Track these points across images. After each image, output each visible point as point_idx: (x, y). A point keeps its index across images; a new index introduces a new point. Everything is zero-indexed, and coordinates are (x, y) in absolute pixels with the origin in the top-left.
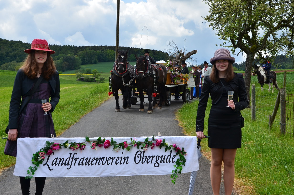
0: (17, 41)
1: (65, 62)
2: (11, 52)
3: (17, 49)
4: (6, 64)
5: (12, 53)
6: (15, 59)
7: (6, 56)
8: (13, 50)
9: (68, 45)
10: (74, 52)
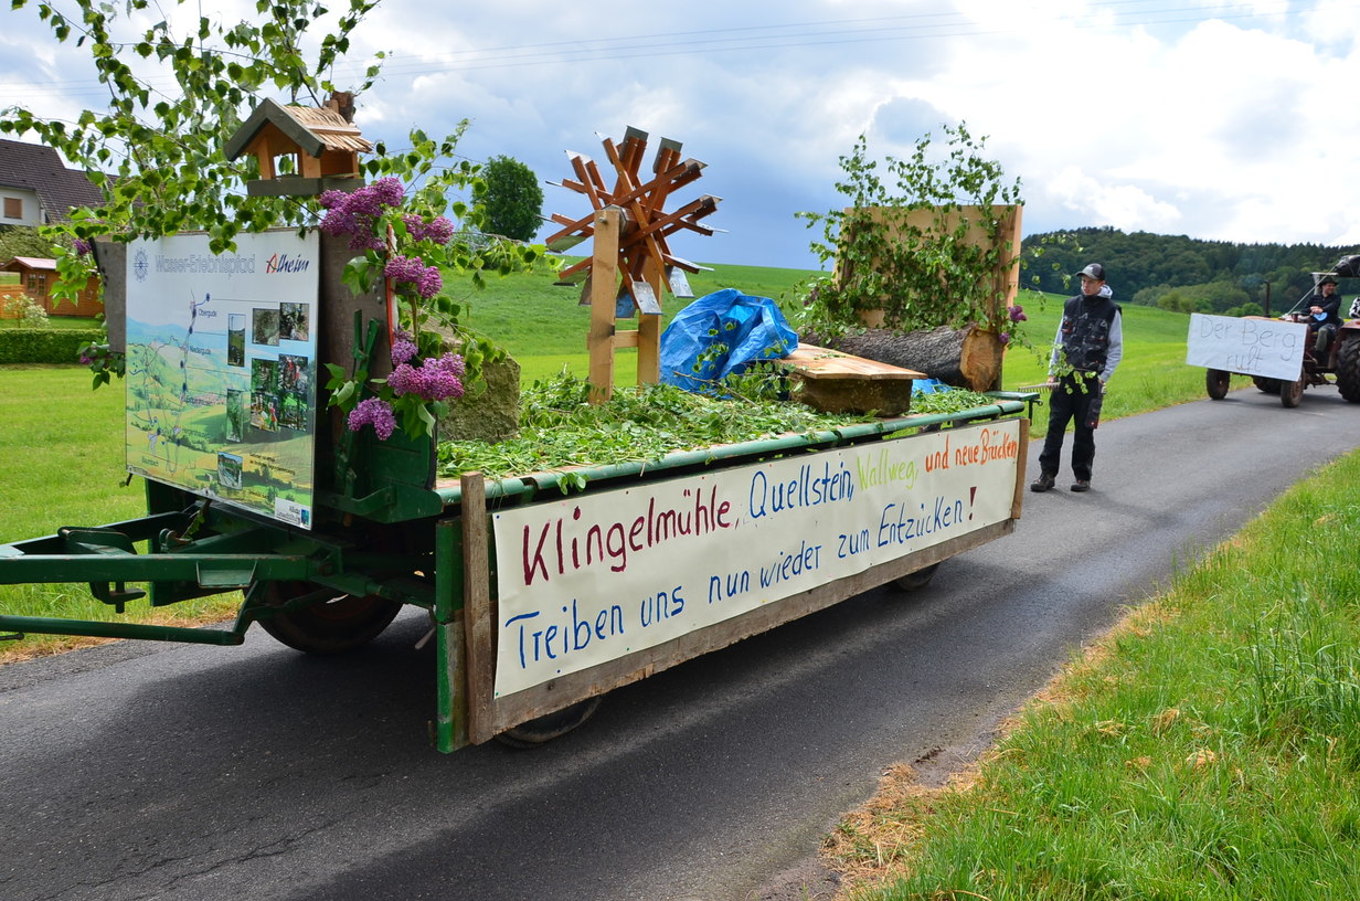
0: (1177, 235)
1: (1291, 288)
2: (1160, 263)
3: (1176, 255)
4: (1147, 289)
5: (1164, 265)
6: (1169, 277)
7: (1150, 272)
8: (1166, 258)
9: (1305, 244)
10: (1320, 261)
